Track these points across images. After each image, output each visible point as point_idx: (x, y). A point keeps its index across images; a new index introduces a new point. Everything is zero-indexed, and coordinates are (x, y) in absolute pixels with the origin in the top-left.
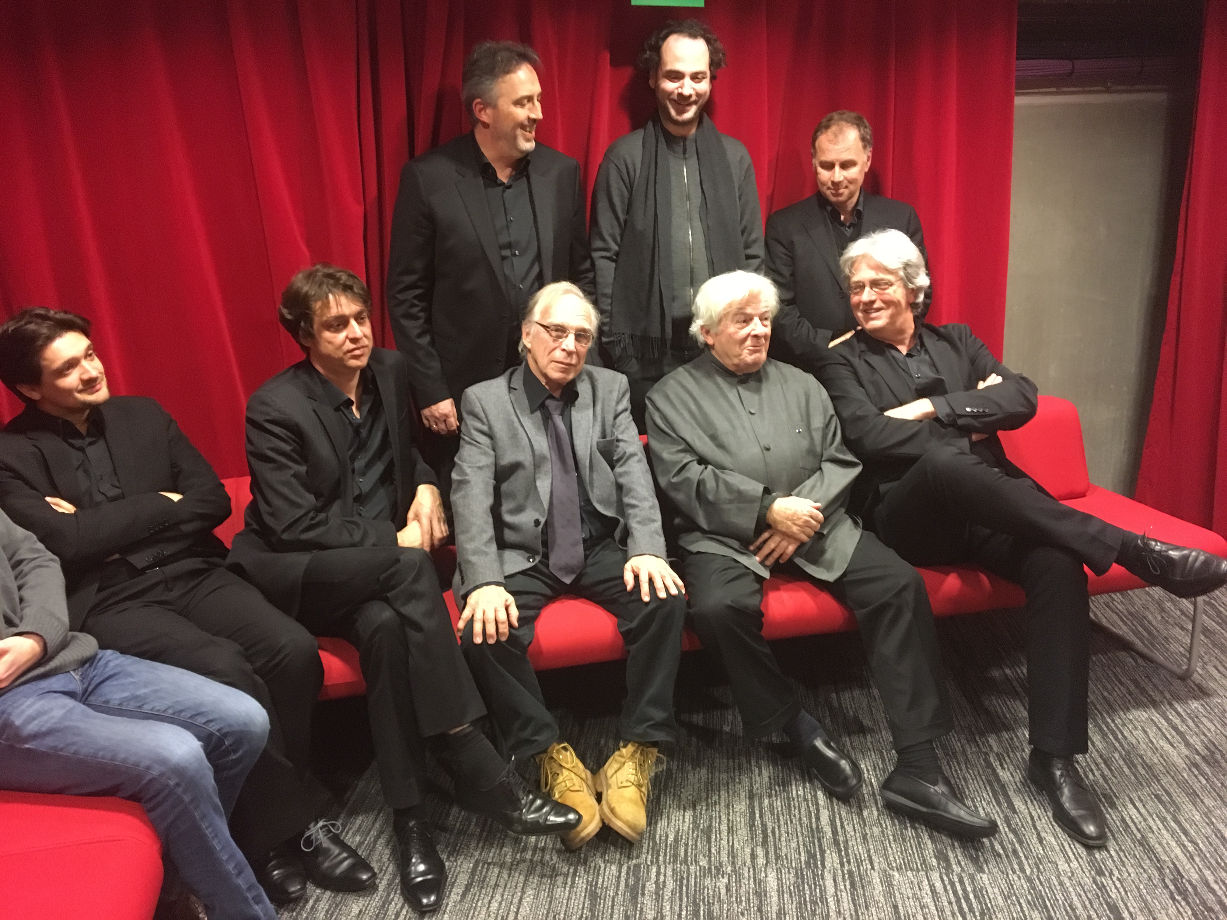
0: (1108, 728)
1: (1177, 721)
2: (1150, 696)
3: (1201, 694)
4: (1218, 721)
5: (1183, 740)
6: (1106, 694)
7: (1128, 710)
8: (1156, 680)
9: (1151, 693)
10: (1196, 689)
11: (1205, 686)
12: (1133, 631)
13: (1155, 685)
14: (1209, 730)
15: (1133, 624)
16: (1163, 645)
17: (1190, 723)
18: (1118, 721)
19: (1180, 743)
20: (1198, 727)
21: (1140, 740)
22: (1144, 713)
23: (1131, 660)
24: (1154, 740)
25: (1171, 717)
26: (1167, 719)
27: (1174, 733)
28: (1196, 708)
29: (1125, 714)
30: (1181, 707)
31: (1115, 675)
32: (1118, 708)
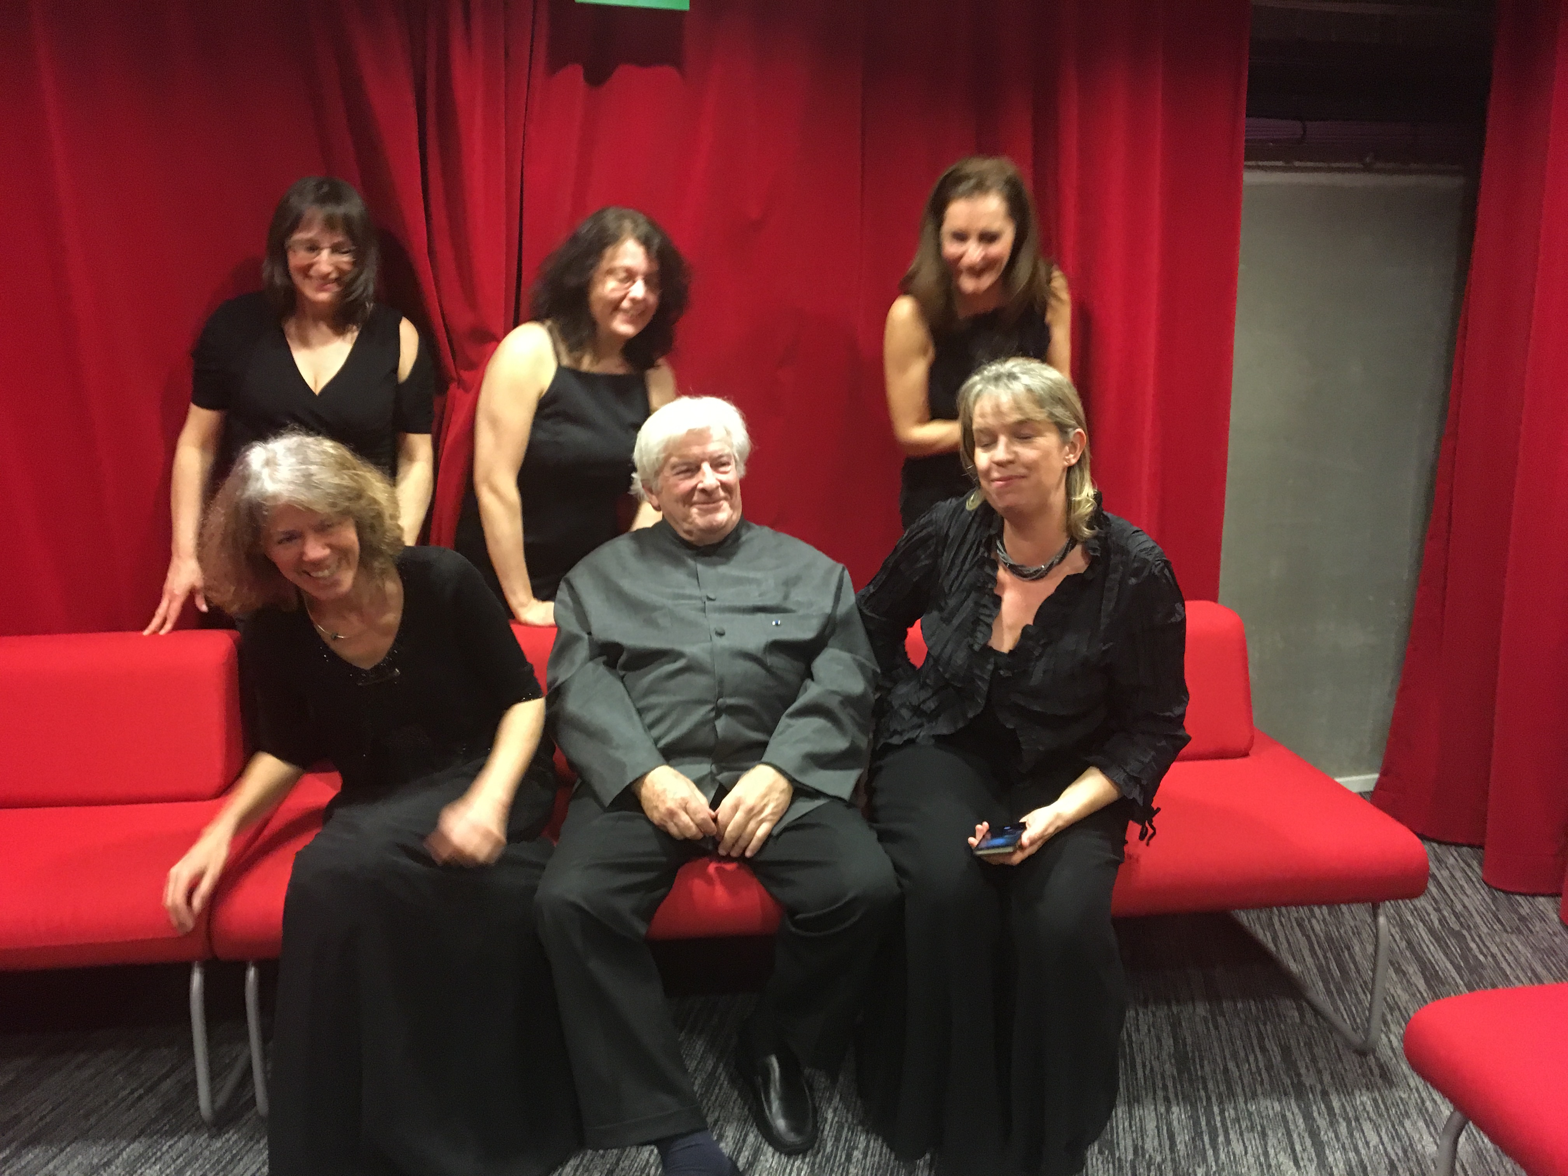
0: (1208, 1123)
1: (1322, 1122)
2: (1299, 1075)
3: (1380, 1082)
4: (1387, 1129)
5: (1318, 1156)
6: (1231, 1065)
7: (1254, 1096)
8: (1318, 1051)
9: (1303, 1071)
10: (1376, 1071)
11: (1391, 1068)
12: (1320, 968)
13: (1314, 1060)
14: (1367, 1143)
15: (1325, 957)
16: (1356, 994)
17: (1343, 1128)
18: (1230, 1113)
19: (1310, 1160)
20: (1351, 1135)
21: (1249, 1149)
22: (1277, 1105)
23: (1296, 1014)
24: (1271, 1152)
25: (1316, 1114)
26: (1308, 1117)
27: (1308, 1142)
28: (1362, 1103)
29: (1246, 1103)
30: (1340, 1100)
31: (1261, 1037)
32: (1239, 1090)
